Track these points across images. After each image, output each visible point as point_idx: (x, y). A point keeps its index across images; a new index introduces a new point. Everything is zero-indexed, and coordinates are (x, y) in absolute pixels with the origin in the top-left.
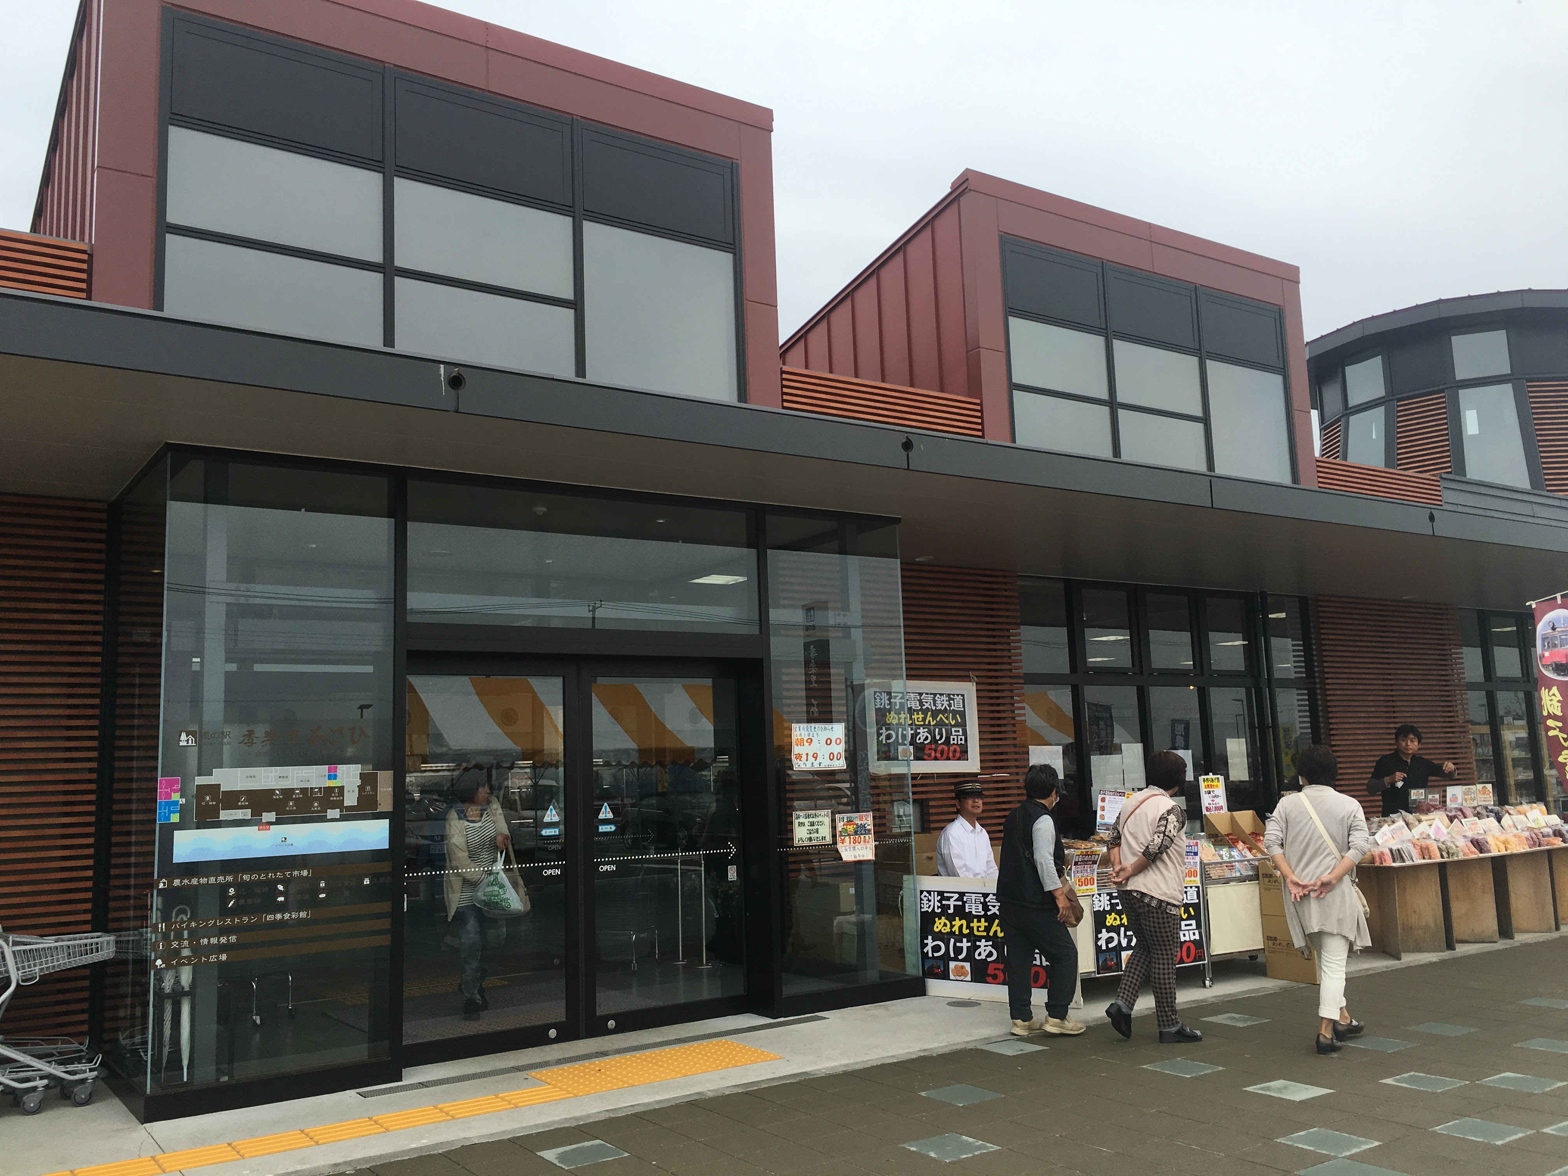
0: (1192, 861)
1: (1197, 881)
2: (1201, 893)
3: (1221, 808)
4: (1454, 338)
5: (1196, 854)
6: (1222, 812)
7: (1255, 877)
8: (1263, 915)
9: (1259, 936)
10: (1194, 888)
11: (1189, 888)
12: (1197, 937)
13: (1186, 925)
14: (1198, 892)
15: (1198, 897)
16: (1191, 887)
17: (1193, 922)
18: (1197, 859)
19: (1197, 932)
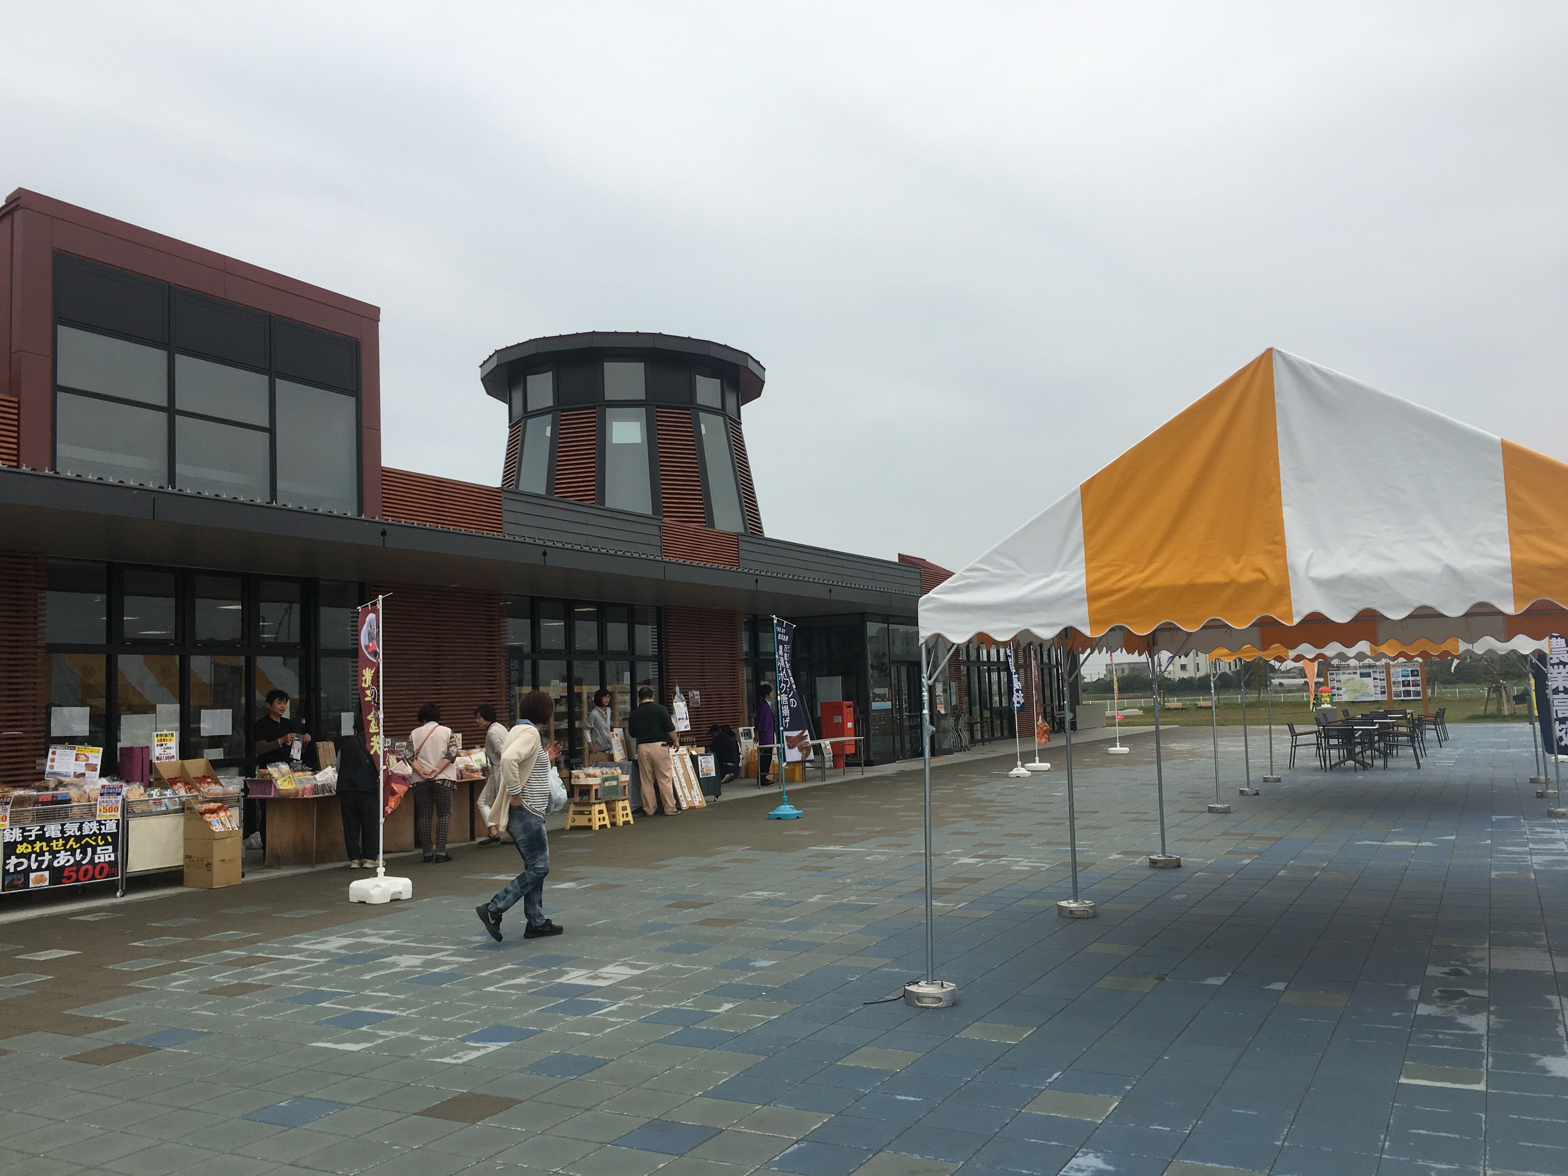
0: (113, 800)
1: (118, 815)
2: (123, 826)
3: (173, 757)
4: (607, 365)
5: (119, 794)
6: (173, 760)
7: (182, 810)
8: (185, 839)
9: (181, 855)
10: (113, 821)
11: (108, 821)
12: (112, 858)
13: (101, 850)
14: (118, 825)
15: (117, 827)
16: (111, 820)
17: (110, 848)
18: (120, 798)
19: (113, 855)
